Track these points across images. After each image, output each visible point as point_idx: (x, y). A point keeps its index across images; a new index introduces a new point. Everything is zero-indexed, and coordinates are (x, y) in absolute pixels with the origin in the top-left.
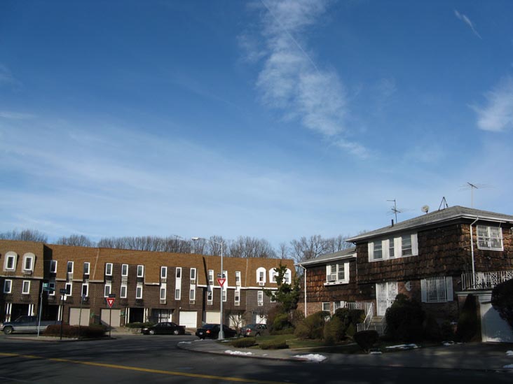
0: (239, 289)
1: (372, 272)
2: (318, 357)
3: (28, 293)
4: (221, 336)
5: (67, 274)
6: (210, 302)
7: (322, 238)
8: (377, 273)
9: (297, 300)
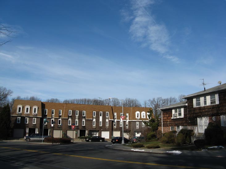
0: (128, 121)
1: (195, 112)
2: (178, 152)
3: (35, 123)
4: (123, 142)
5: (52, 115)
6: (115, 127)
7: (162, 98)
8: (198, 113)
9: (158, 126)
